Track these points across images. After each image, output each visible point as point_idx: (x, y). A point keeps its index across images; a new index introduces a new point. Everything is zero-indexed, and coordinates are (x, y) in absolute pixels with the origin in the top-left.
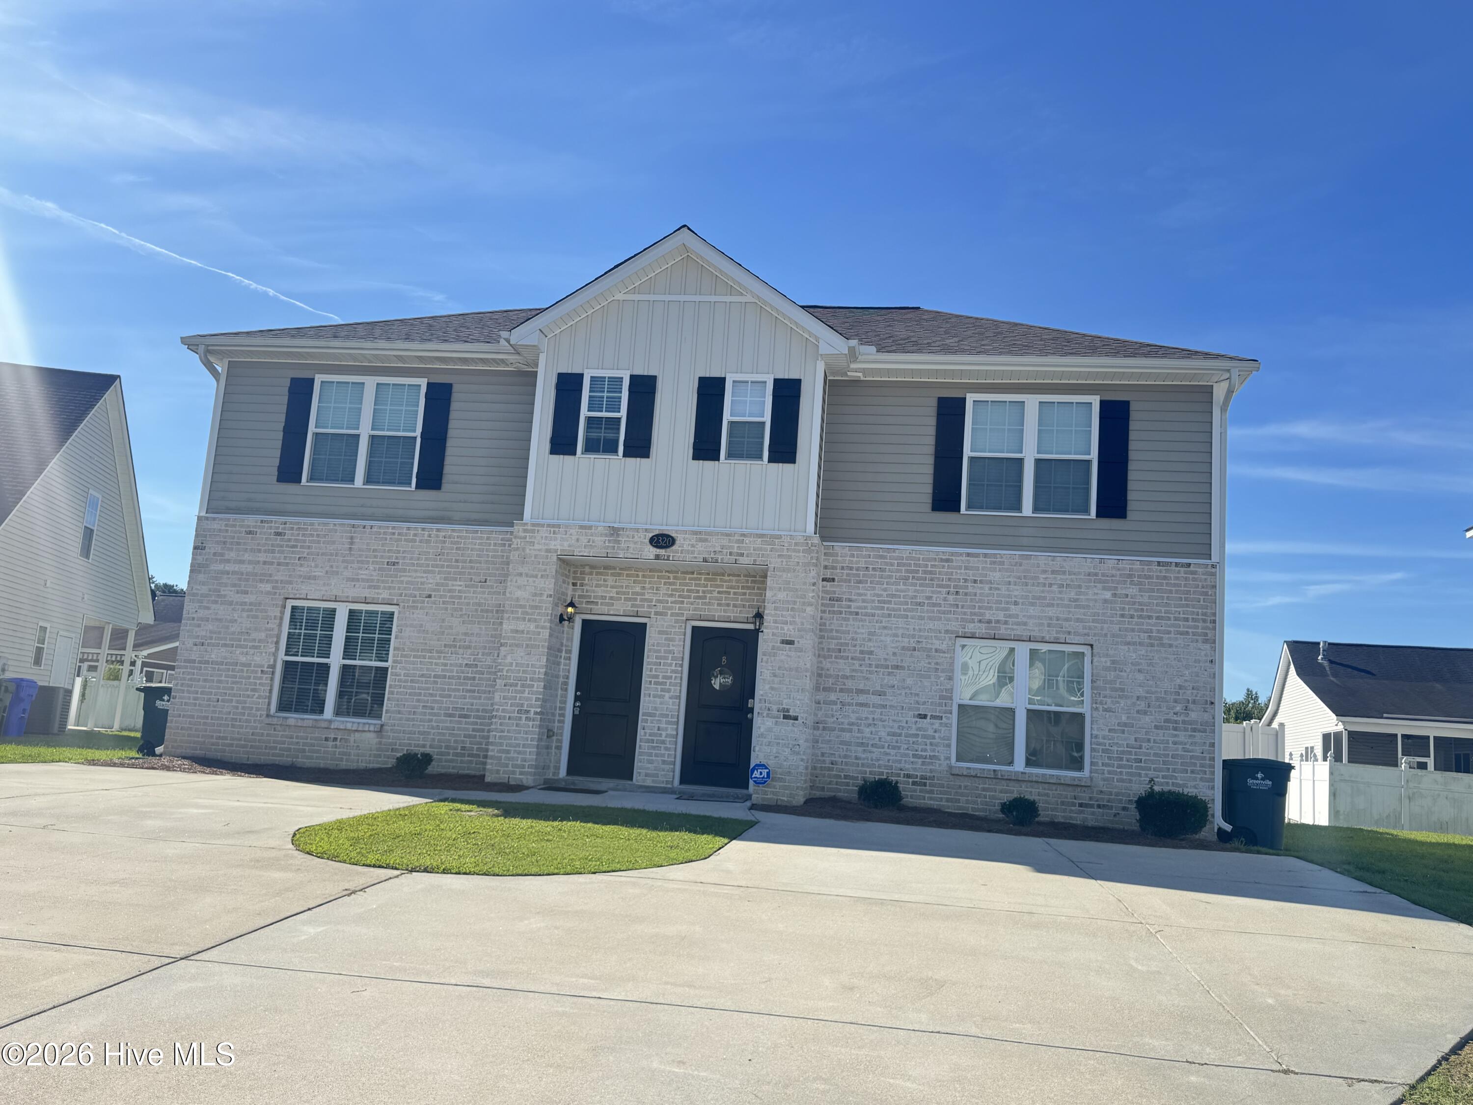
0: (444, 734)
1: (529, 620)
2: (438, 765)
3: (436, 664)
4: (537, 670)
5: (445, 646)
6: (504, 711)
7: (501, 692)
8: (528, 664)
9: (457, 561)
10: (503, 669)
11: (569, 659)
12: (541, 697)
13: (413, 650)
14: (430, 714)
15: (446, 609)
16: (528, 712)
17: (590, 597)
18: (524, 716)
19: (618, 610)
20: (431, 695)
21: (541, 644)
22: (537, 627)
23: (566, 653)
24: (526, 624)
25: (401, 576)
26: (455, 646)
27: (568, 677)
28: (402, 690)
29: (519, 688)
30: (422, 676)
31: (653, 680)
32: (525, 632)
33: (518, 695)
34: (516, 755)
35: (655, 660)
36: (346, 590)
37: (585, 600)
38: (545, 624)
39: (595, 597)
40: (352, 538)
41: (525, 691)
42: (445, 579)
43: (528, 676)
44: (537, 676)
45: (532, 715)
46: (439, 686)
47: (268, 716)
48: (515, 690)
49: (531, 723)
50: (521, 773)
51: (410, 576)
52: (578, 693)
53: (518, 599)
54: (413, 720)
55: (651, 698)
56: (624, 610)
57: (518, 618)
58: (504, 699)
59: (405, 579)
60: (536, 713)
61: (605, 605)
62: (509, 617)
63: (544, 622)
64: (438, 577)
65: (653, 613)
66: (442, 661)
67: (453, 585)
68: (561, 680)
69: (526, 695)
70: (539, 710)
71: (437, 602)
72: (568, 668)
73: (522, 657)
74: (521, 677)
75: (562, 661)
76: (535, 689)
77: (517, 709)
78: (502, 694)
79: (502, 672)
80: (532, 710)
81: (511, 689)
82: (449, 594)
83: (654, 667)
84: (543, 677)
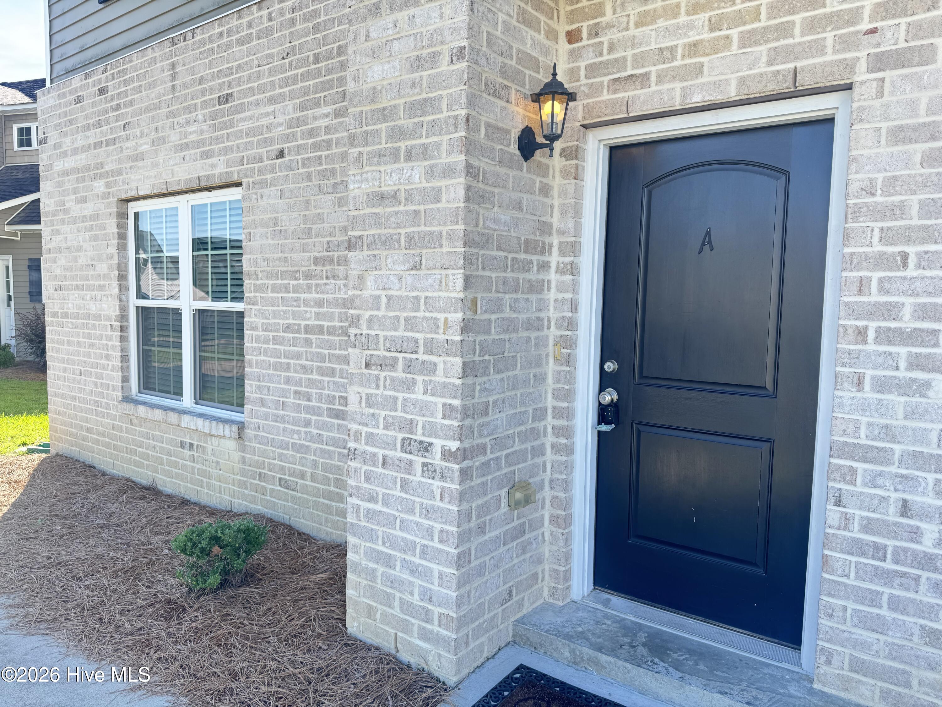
0: (330, 455)
1: (409, 157)
2: (326, 520)
3: (306, 303)
4: (441, 316)
5: (316, 261)
6: (371, 439)
7: (362, 384)
8: (417, 298)
9: (317, 59)
10: (358, 317)
11: (573, 269)
12: (456, 402)
13: (270, 276)
14: (308, 409)
15: (309, 177)
16: (426, 448)
17: (621, 63)
18: (418, 460)
19: (717, 85)
20: (305, 370)
21: (444, 229)
22: (430, 173)
23: (562, 252)
24: (401, 170)
25: (239, 121)
26: (331, 261)
27: (571, 325)
28: (262, 358)
29: (399, 374)
30: (288, 328)
31: (872, 325)
32: (402, 196)
33: (400, 395)
34: (406, 576)
35: (878, 248)
36: (176, 168)
37: (606, 79)
38: (451, 159)
39: (639, 59)
40: (173, 66)
41: (414, 382)
42: (302, 107)
43: (419, 336)
44: (441, 337)
45: (436, 459)
46: (314, 350)
47: (127, 399)
48: (393, 379)
49: (437, 484)
50: (424, 635)
51: (250, 118)
52: (610, 366)
53: (375, 93)
54: (282, 419)
55: (868, 393)
56: (742, 81)
57: (380, 155)
58: (369, 405)
59: (244, 126)
60: (447, 455)
61: (673, 79)
62: (361, 154)
63: (449, 154)
64: (290, 105)
65: (862, 65)
66: (315, 295)
67: (315, 118)
68: (554, 332)
69: (418, 395)
70: (454, 445)
71: (294, 165)
72: (569, 296)
73: (400, 278)
74: (401, 339)
75: (553, 276)
76: (439, 378)
77: (400, 436)
78: (365, 391)
79: (357, 325)
80: (438, 443)
81: (383, 374)
82: (310, 141)
83: (877, 275)
84: (458, 338)
